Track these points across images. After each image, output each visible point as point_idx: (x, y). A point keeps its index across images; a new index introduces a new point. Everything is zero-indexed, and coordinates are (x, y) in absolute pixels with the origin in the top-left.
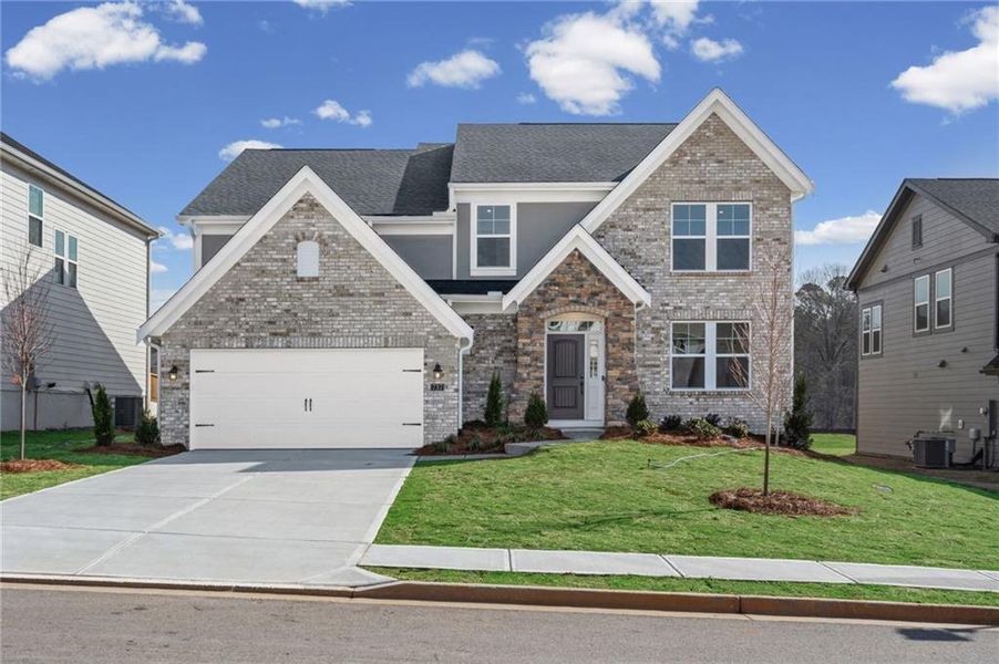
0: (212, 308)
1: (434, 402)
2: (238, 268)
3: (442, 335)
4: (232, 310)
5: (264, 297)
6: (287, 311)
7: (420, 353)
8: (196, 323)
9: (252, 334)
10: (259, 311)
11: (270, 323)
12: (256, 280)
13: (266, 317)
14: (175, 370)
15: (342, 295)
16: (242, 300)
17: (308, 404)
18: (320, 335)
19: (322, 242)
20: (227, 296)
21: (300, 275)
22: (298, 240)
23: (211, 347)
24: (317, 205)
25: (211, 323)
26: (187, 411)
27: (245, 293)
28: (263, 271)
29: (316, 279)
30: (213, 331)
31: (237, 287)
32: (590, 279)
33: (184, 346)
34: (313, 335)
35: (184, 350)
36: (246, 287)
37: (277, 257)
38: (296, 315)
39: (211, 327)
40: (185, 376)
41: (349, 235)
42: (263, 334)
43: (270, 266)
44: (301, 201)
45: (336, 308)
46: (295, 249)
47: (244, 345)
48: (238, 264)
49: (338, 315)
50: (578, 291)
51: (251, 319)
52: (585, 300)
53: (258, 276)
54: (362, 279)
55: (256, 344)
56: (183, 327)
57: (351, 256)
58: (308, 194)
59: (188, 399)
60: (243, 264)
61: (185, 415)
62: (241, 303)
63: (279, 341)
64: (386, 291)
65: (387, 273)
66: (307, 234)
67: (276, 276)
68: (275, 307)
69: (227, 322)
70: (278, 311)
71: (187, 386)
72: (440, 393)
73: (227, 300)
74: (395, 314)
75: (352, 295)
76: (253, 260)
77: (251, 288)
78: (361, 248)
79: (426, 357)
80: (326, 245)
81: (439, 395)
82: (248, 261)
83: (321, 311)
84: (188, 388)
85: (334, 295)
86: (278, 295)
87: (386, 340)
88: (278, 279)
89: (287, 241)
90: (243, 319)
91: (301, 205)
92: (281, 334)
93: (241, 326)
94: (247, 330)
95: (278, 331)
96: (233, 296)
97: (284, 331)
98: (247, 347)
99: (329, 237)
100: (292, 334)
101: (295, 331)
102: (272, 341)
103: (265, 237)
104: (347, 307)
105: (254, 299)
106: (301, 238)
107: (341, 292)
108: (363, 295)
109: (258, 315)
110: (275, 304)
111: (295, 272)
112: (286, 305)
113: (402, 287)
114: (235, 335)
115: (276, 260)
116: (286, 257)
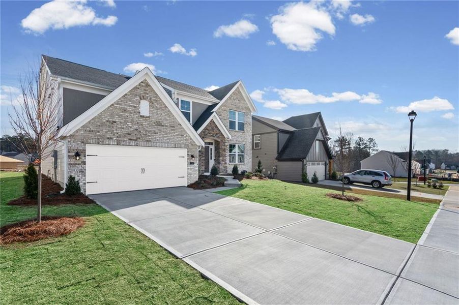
0: (99, 124)
1: (191, 169)
2: (112, 107)
3: (193, 144)
4: (109, 127)
5: (126, 122)
6: (137, 130)
7: (186, 150)
8: (90, 131)
9: (120, 139)
10: (123, 128)
11: (129, 134)
12: (122, 114)
13: (126, 131)
14: (77, 154)
15: (159, 125)
16: (115, 122)
17: (143, 170)
18: (150, 141)
19: (151, 102)
20: (106, 119)
21: (141, 114)
22: (141, 99)
23: (98, 144)
24: (149, 86)
25: (98, 132)
26: (85, 176)
27: (116, 119)
28: (125, 110)
29: (149, 117)
30: (100, 136)
31: (112, 115)
32: (216, 129)
33: (83, 142)
34: (147, 141)
35: (83, 144)
36: (117, 116)
37: (132, 105)
38: (140, 132)
39: (99, 134)
40: (83, 158)
41: (162, 101)
42: (125, 139)
43: (128, 108)
44: (142, 82)
45: (157, 131)
46: (140, 102)
47: (116, 144)
48: (113, 105)
49: (157, 133)
50: (213, 132)
51: (119, 131)
52: (214, 135)
53: (122, 112)
54: (166, 120)
55: (122, 143)
56: (82, 132)
57: (163, 110)
58: (145, 80)
59: (85, 170)
60: (115, 105)
61: (83, 178)
62: (114, 124)
63: (133, 143)
64: (175, 126)
65: (176, 119)
66: (145, 97)
67: (131, 113)
68: (130, 127)
69: (106, 132)
70: (132, 129)
71: (84, 163)
72: (193, 165)
73: (107, 121)
74: (178, 135)
75: (163, 126)
76: (120, 104)
77: (119, 117)
78: (166, 107)
79: (188, 152)
80: (153, 103)
81: (192, 166)
82: (118, 104)
83: (151, 131)
84: (85, 164)
85: (156, 125)
86: (132, 122)
87: (175, 145)
88: (132, 115)
89: (136, 98)
90: (115, 131)
91: (142, 84)
92: (134, 140)
93: (114, 134)
94: (117, 137)
95: (132, 138)
96: (110, 119)
97: (135, 138)
98: (117, 145)
99: (154, 100)
100: (138, 140)
101: (140, 139)
102: (129, 143)
103: (126, 95)
104: (161, 130)
105: (121, 122)
106: (142, 98)
107: (159, 124)
108: (167, 126)
109: (123, 130)
110: (130, 126)
111: (140, 113)
112: (136, 127)
113: (181, 125)
114: (112, 139)
115: (131, 106)
116: (136, 105)
